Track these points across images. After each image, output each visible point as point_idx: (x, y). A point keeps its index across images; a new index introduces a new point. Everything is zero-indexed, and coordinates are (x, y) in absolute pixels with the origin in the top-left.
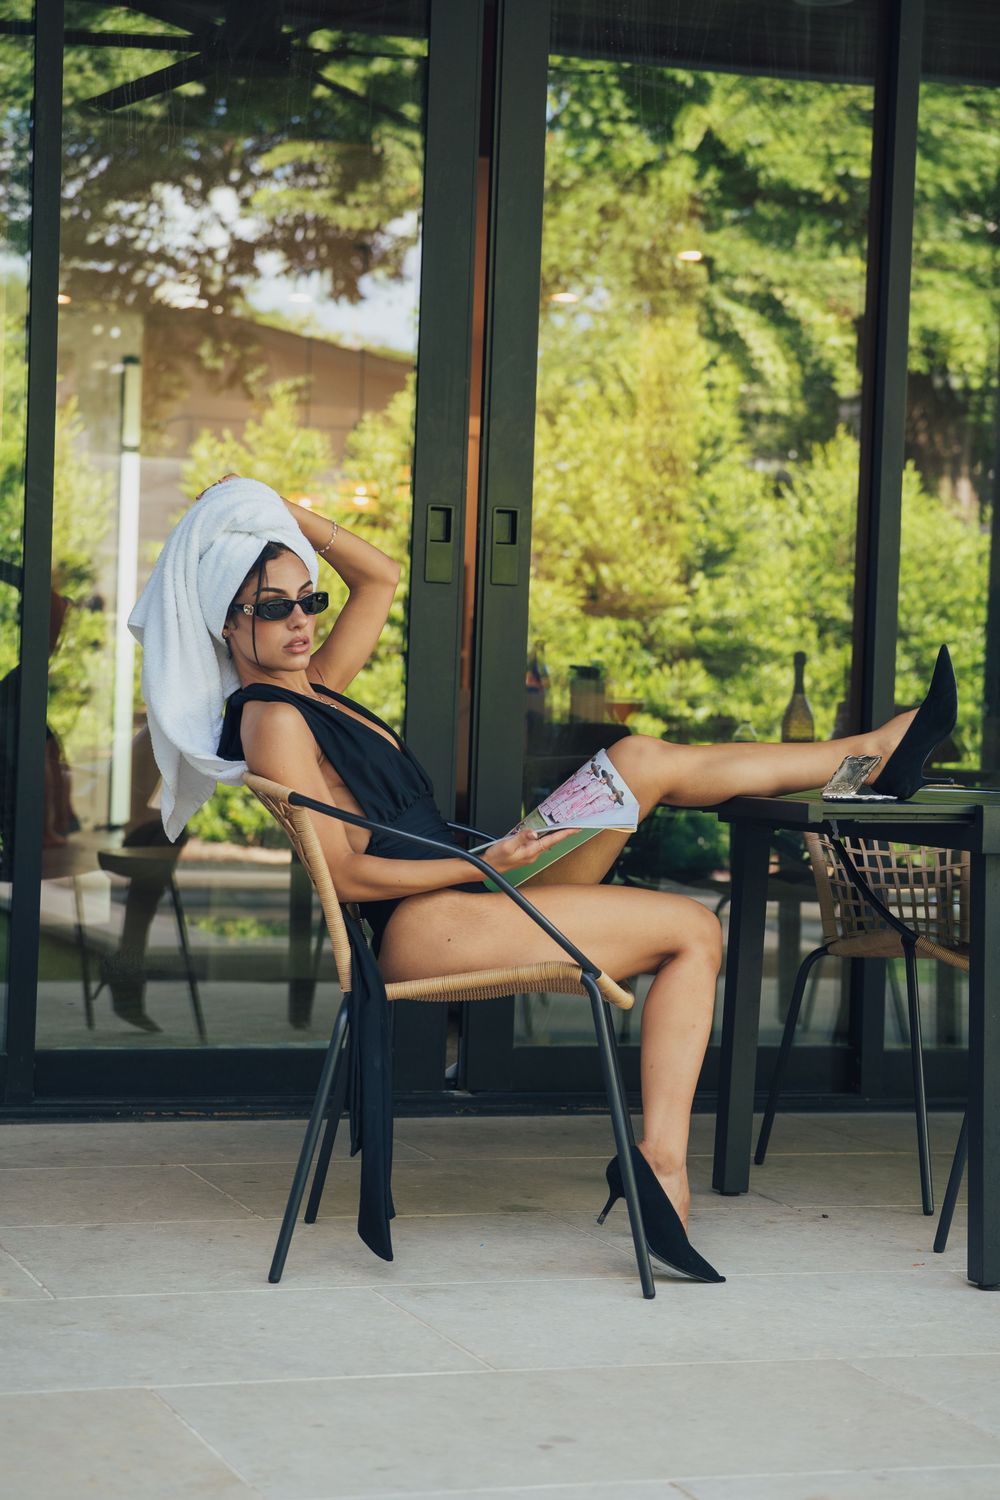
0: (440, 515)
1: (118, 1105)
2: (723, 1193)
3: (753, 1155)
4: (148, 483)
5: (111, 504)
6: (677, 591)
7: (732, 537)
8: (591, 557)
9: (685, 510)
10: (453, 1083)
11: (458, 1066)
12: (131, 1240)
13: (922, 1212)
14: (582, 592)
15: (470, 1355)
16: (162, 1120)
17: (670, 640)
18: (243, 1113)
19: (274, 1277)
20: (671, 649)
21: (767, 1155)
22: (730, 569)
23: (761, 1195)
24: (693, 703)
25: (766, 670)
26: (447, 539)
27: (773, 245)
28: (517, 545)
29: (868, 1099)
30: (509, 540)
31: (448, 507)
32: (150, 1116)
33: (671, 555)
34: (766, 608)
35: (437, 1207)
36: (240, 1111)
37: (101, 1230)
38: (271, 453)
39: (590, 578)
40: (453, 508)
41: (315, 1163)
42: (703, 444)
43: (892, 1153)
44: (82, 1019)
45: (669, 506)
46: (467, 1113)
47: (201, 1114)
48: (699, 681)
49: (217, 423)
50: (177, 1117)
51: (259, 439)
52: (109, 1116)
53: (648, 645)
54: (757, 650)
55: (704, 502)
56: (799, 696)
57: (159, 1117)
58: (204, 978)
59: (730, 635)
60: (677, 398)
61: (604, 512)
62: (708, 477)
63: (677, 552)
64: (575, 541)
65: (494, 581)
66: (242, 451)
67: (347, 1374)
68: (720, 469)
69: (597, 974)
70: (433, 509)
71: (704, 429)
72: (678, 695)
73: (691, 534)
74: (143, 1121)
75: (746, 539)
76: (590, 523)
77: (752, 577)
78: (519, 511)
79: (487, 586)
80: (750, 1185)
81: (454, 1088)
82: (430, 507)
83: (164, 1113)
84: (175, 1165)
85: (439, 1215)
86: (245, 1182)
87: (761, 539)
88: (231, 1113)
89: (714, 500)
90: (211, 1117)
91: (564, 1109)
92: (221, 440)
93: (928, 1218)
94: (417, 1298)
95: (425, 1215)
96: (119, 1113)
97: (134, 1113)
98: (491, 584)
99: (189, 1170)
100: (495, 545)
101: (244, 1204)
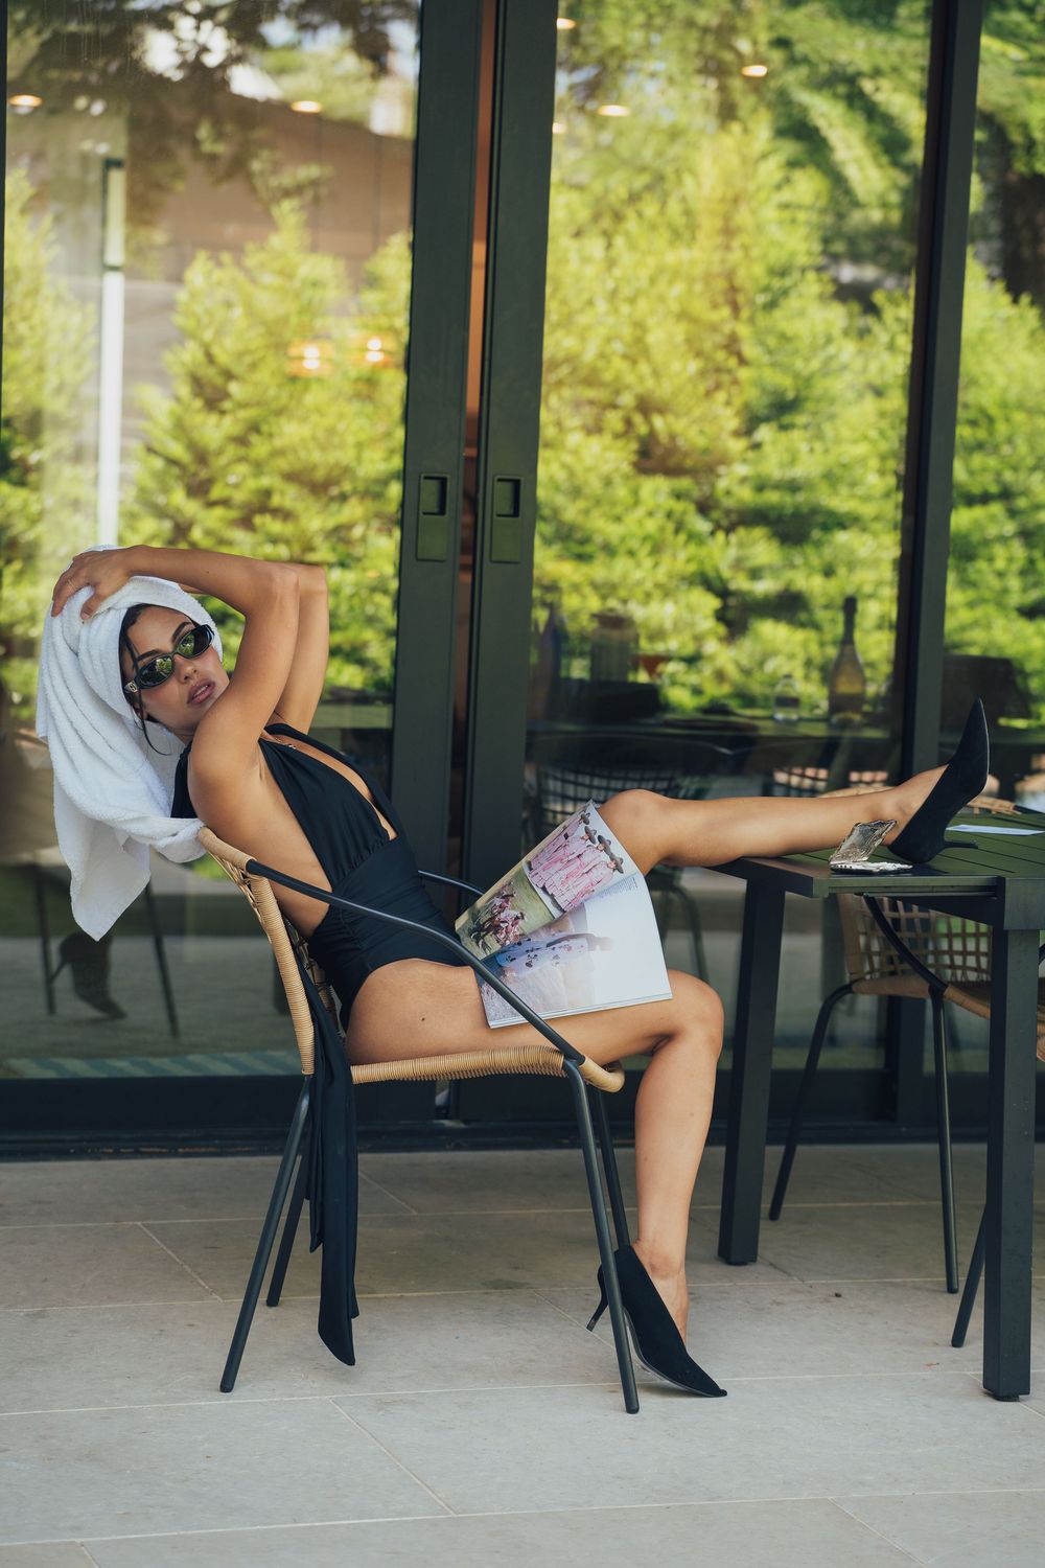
0: (434, 486)
1: (72, 1141)
2: (729, 1262)
3: (766, 1205)
4: (134, 312)
5: (92, 340)
6: (737, 446)
7: (808, 381)
8: (645, 407)
9: (750, 350)
10: (444, 1112)
11: (449, 1093)
12: (75, 1331)
13: (946, 1289)
14: (634, 446)
15: (430, 1493)
16: (121, 1158)
17: (728, 503)
18: (211, 1149)
19: (227, 1385)
20: (728, 512)
21: (784, 1206)
22: (800, 419)
23: (771, 1264)
24: (755, 574)
25: (841, 537)
26: (442, 511)
27: (867, 22)
28: (520, 517)
29: (904, 1129)
30: (511, 512)
31: (444, 475)
32: (108, 1154)
33: (728, 403)
34: (844, 466)
35: (413, 1282)
36: (208, 1146)
37: (43, 1317)
38: (274, 281)
39: (643, 429)
40: (448, 476)
41: (284, 1218)
42: (771, 272)
43: (924, 1203)
44: (40, 1000)
45: (732, 345)
46: (458, 1148)
47: (164, 1150)
48: (762, 548)
49: (215, 248)
50: (138, 1154)
51: (262, 265)
52: (62, 1154)
53: (704, 508)
54: (831, 514)
55: (772, 341)
56: (848, 648)
57: (117, 1154)
58: (180, 931)
59: (801, 497)
60: (743, 217)
61: (658, 355)
62: (778, 314)
63: (738, 402)
64: (628, 387)
65: (494, 558)
66: (241, 277)
67: (295, 1521)
68: (793, 303)
69: (581, 1060)
70: (426, 478)
71: (773, 255)
72: (738, 564)
73: (758, 379)
74: (99, 1159)
75: (820, 386)
76: (644, 368)
77: (828, 429)
78: (522, 479)
79: (487, 565)
80: (760, 1251)
81: (446, 1118)
82: (423, 476)
83: (122, 1150)
84: (131, 1223)
85: (415, 1294)
86: (206, 1248)
87: (838, 385)
88: (196, 1150)
89: (784, 338)
90: (176, 1155)
91: (566, 1141)
92: (219, 264)
93: (951, 1295)
94: (381, 1413)
95: (399, 1295)
96: (72, 1151)
97: (89, 1151)
98: (491, 561)
99: (145, 1229)
100: (495, 517)
101: (202, 1279)
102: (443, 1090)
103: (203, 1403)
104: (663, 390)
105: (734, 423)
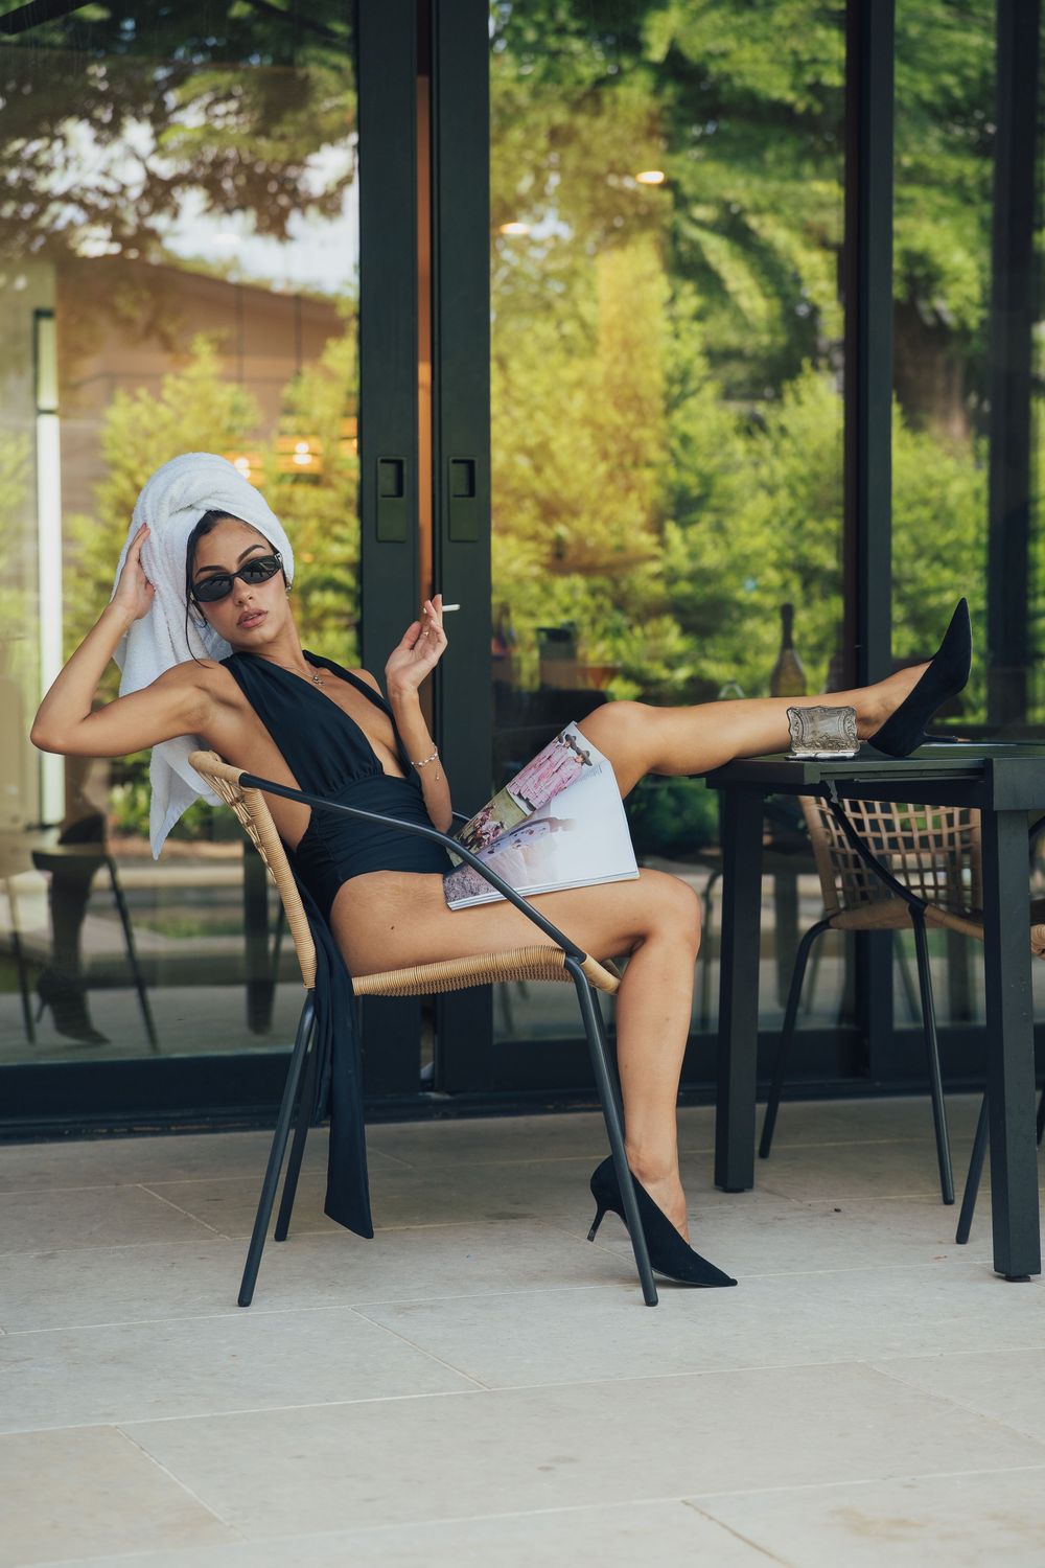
0: (390, 469)
1: (65, 1123)
2: (727, 1190)
3: (757, 1148)
4: (69, 449)
5: (28, 468)
6: (646, 541)
7: (707, 481)
9: (654, 454)
10: (430, 1085)
11: (434, 1067)
12: (87, 1268)
13: (942, 1201)
14: (544, 550)
15: (461, 1374)
16: (115, 1138)
17: (643, 598)
18: (204, 1127)
19: (244, 1300)
20: (645, 606)
21: (772, 1147)
22: (707, 519)
23: (768, 1191)
24: (672, 663)
25: (751, 625)
26: (400, 493)
28: (476, 499)
29: (878, 1084)
30: (467, 493)
31: (399, 458)
32: (102, 1134)
33: (639, 503)
34: (747, 558)
35: (417, 1218)
36: (200, 1124)
37: (54, 1258)
39: (549, 536)
40: (404, 459)
41: (283, 1176)
42: (670, 380)
44: (22, 1034)
45: (636, 450)
46: (446, 1117)
47: (158, 1129)
50: (131, 1133)
52: (56, 1135)
53: (620, 604)
54: (739, 605)
55: (675, 443)
56: (788, 652)
57: (111, 1135)
58: (154, 984)
59: (709, 590)
60: (641, 331)
61: (564, 459)
62: (677, 415)
63: (646, 500)
64: (532, 493)
65: (453, 538)
67: (327, 1400)
68: (689, 406)
69: (583, 957)
70: (383, 461)
71: (670, 364)
72: (653, 655)
73: (661, 479)
74: (93, 1139)
75: (720, 483)
77: (729, 523)
78: (476, 460)
79: (446, 543)
80: (755, 1181)
81: (431, 1090)
82: (379, 459)
83: (116, 1130)
84: (131, 1186)
85: (421, 1227)
86: (208, 1200)
87: (736, 481)
88: (189, 1127)
89: (685, 440)
90: (168, 1132)
91: (551, 1107)
93: (949, 1207)
94: (401, 1316)
95: (404, 1228)
96: (66, 1132)
97: (83, 1131)
98: (450, 540)
99: (147, 1190)
100: (452, 498)
101: (208, 1223)
102: (427, 1063)
103: (222, 1316)
105: (641, 518)
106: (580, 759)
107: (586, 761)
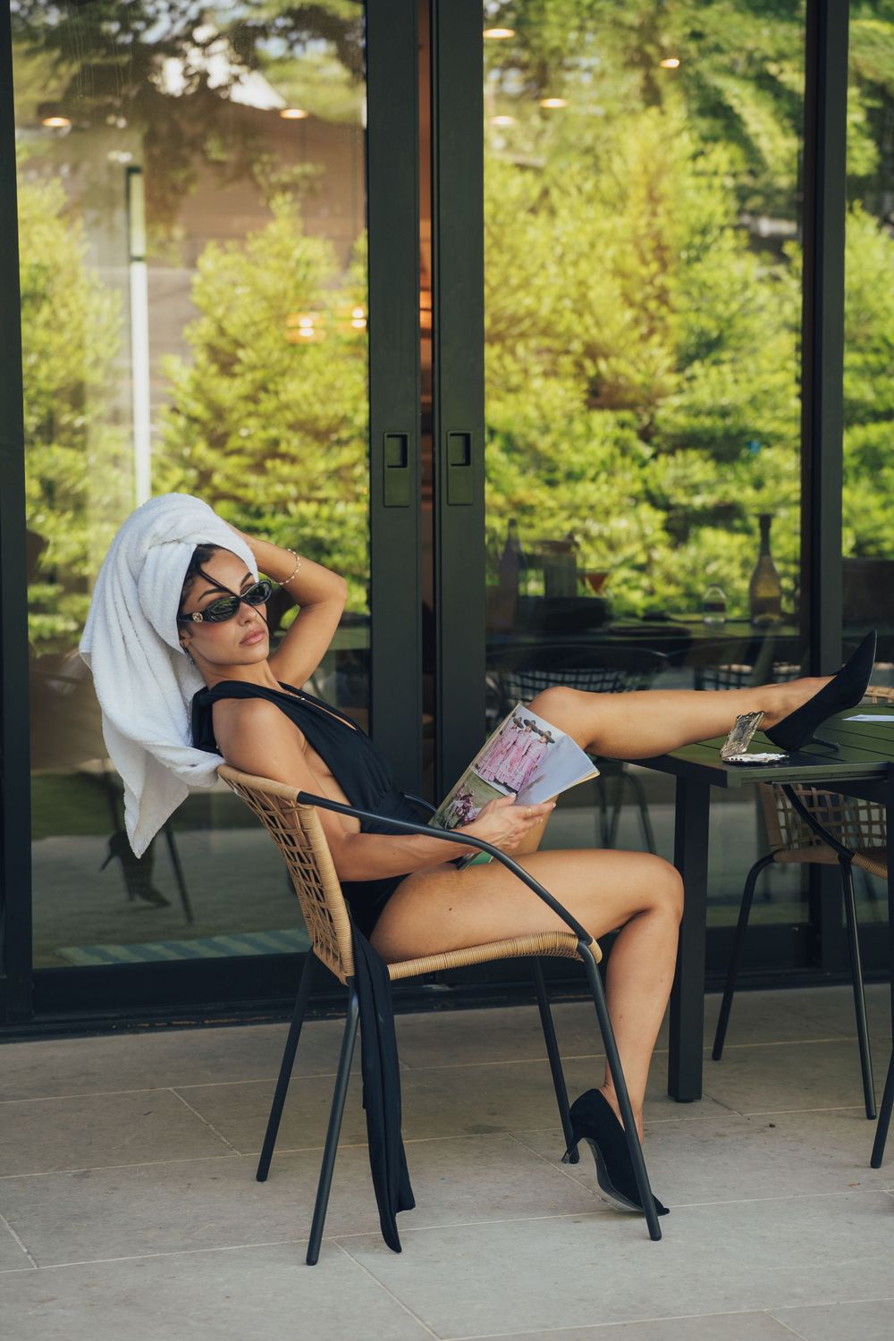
0: (396, 442)
1: (112, 1018)
2: (678, 1101)
3: (708, 1048)
4: (156, 294)
6: (671, 380)
7: (729, 322)
8: (592, 352)
9: (678, 301)
10: (432, 977)
12: (115, 1189)
13: (865, 1116)
14: (585, 386)
15: (419, 1322)
16: (156, 1031)
17: (667, 429)
18: (233, 1020)
20: (668, 437)
21: (724, 1047)
22: (726, 355)
23: (714, 1100)
24: (693, 490)
25: (767, 454)
26: (404, 464)
27: (770, 14)
28: (471, 466)
29: (829, 974)
30: (464, 461)
31: (404, 433)
32: (144, 1027)
33: (663, 345)
34: (766, 392)
36: (229, 1018)
37: (88, 1177)
38: (273, 263)
39: (591, 372)
40: (408, 434)
42: (693, 232)
43: (846, 1039)
45: (662, 296)
46: (445, 1008)
47: (193, 1023)
48: (699, 467)
49: (222, 237)
50: (170, 1027)
51: (262, 250)
52: (106, 1030)
53: (646, 435)
54: (758, 434)
55: (694, 291)
56: (765, 558)
57: (153, 1028)
59: (729, 421)
60: (665, 186)
61: (600, 309)
62: (699, 267)
63: (671, 341)
64: (577, 336)
65: (451, 501)
66: (243, 260)
68: (712, 257)
70: (389, 436)
71: (693, 216)
72: (677, 482)
73: (685, 323)
74: (137, 1033)
75: (740, 324)
76: (588, 320)
77: (750, 362)
78: (471, 433)
79: (445, 507)
80: (704, 1089)
81: (434, 983)
82: (386, 435)
83: (157, 1024)
84: (164, 1089)
86: (228, 1108)
87: (757, 324)
88: (220, 1021)
89: (705, 286)
90: (203, 1026)
92: (226, 252)
93: (869, 1121)
96: (114, 1027)
97: (129, 1026)
98: (448, 504)
99: (176, 1094)
100: (450, 467)
101: (224, 1136)
103: (224, 1248)
104: (605, 336)
105: (669, 361)
106: (544, 740)
107: (549, 740)
